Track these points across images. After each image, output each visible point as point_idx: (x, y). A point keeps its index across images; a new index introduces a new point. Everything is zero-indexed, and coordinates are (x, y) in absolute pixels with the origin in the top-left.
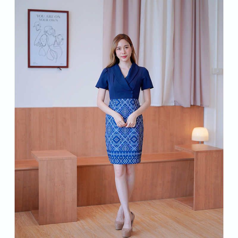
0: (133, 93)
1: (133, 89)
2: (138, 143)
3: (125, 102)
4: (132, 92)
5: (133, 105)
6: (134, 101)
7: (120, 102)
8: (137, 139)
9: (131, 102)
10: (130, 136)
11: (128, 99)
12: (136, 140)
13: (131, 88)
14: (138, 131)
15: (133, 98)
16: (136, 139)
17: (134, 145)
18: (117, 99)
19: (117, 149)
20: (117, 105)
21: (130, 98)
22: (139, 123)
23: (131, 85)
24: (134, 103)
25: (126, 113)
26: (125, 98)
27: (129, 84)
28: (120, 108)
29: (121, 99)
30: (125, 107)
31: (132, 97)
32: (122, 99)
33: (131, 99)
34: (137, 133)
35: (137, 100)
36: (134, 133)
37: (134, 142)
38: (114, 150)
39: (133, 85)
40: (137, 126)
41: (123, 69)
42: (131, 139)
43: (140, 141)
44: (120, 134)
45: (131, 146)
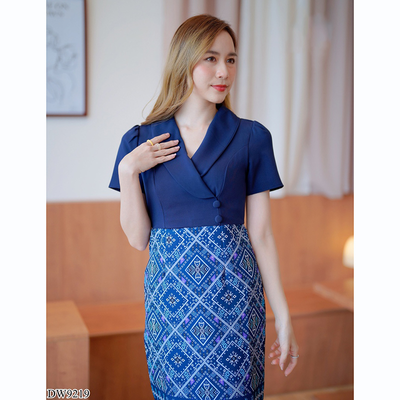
0: (221, 206)
1: (217, 196)
2: (246, 368)
3: (196, 239)
4: (215, 203)
5: (223, 245)
6: (227, 232)
7: (178, 240)
8: (243, 356)
9: (214, 237)
10: (219, 349)
11: (204, 228)
12: (241, 361)
13: (212, 189)
14: (247, 328)
15: (222, 222)
16: (240, 358)
17: (236, 379)
20: (170, 250)
21: (210, 225)
22: (247, 303)
23: (211, 179)
24: (228, 240)
25: (202, 276)
27: (202, 178)
28: (181, 258)
29: (181, 228)
30: (197, 253)
31: (217, 218)
32: (187, 230)
33: (216, 228)
34: (243, 338)
35: (234, 227)
36: (232, 337)
37: (235, 369)
38: (174, 394)
39: (216, 180)
40: (242, 314)
41: (188, 128)
42: (223, 360)
43: (255, 360)
44: (188, 342)
45: (226, 381)
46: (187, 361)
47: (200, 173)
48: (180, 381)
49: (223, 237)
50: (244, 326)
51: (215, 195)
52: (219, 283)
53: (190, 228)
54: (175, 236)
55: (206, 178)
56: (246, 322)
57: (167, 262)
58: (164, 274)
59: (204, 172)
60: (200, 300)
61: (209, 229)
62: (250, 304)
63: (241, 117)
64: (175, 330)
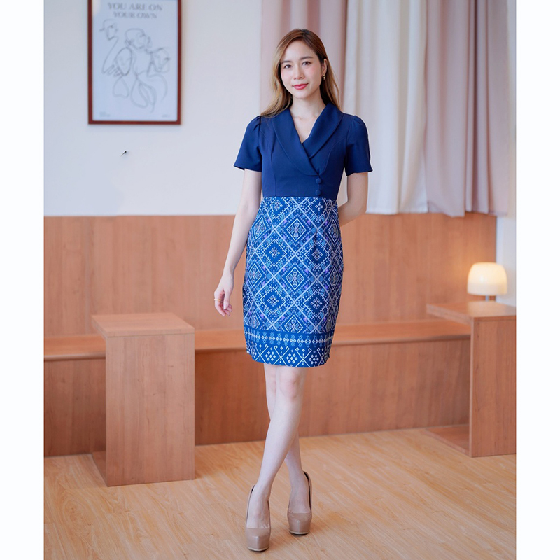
0: (322, 183)
1: (320, 174)
2: (325, 312)
3: (299, 206)
4: (318, 180)
5: (318, 213)
6: (323, 204)
7: (285, 205)
8: (324, 303)
9: (313, 206)
10: (306, 294)
11: (306, 199)
12: (322, 306)
13: (317, 169)
14: (328, 282)
15: (320, 196)
16: (321, 303)
17: (316, 319)
18: (279, 197)
19: (273, 325)
20: (277, 213)
21: (311, 196)
22: (331, 261)
23: (316, 162)
24: (323, 210)
25: (299, 235)
26: (300, 195)
27: (310, 160)
28: (285, 220)
29: (288, 196)
30: (297, 217)
31: (317, 192)
32: (292, 198)
33: (316, 199)
34: (325, 288)
35: (330, 201)
36: (317, 287)
37: (316, 311)
38: (266, 328)
39: (320, 162)
40: (326, 270)
41: (301, 119)
42: (308, 303)
43: (331, 309)
44: (283, 287)
45: (309, 320)
46: (281, 302)
47: (308, 155)
48: (273, 317)
49: (319, 207)
50: (327, 279)
51: (318, 174)
52: (312, 242)
53: (295, 197)
54: (282, 202)
55: (313, 160)
56: (328, 277)
57: (274, 222)
58: (270, 232)
59: (312, 155)
60: (295, 254)
61: (310, 200)
62: (333, 263)
63: (344, 112)
64: (274, 277)
